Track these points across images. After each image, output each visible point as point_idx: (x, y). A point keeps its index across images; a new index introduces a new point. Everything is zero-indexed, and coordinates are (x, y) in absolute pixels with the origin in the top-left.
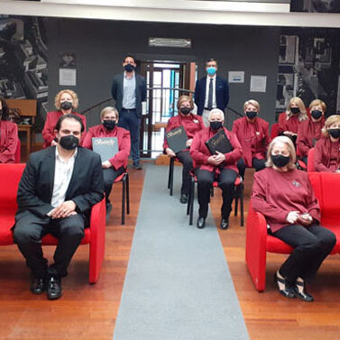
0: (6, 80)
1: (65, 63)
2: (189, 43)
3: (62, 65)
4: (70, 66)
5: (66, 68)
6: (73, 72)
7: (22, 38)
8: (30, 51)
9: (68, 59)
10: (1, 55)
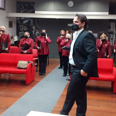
7: (32, 24)
10: (27, 29)
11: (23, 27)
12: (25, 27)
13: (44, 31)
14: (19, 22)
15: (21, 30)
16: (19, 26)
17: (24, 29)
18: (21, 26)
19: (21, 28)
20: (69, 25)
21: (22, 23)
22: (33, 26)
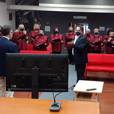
0: (29, 30)
1: (47, 24)
2: (86, 17)
3: (46, 25)
4: (48, 25)
5: (47, 26)
6: (49, 27)
7: (34, 16)
8: (36, 21)
9: (48, 23)
10: (27, 21)
11: (24, 19)
12: (26, 19)
13: (57, 30)
14: (18, 13)
15: (21, 22)
16: (18, 18)
17: (24, 22)
18: (21, 18)
19: (20, 20)
20: (74, 17)
21: (22, 14)
22: (34, 18)
